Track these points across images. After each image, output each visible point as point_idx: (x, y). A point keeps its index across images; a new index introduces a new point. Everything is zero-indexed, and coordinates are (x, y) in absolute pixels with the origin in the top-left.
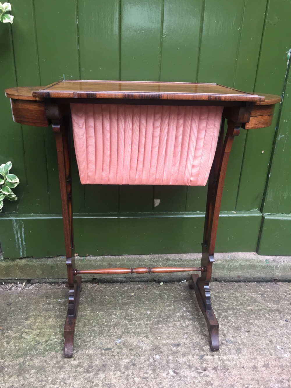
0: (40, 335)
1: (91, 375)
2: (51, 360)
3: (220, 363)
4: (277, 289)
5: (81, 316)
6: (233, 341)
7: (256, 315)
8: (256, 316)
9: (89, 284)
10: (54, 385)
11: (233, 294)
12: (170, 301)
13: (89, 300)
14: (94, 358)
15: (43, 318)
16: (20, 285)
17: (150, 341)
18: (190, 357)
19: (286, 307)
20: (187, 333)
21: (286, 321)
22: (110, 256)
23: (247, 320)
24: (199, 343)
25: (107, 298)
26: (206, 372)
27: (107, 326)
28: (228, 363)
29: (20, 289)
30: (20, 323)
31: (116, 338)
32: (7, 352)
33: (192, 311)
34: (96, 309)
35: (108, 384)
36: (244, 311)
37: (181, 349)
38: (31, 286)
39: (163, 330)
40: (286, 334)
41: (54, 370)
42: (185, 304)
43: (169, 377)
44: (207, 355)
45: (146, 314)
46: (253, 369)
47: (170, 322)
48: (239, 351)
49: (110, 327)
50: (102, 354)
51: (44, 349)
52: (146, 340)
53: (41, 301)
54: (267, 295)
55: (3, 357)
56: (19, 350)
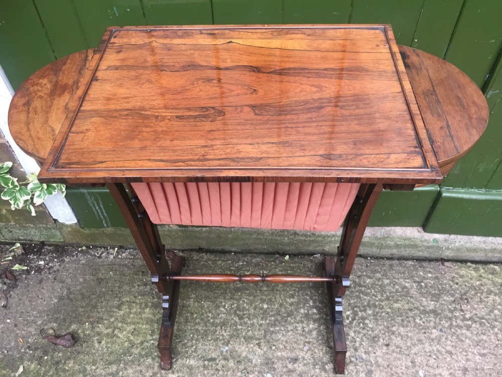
0: (135, 333)
2: (147, 371)
4: (442, 274)
5: (183, 307)
6: (365, 359)
7: (404, 317)
8: (403, 320)
9: (195, 253)
12: (294, 288)
14: (195, 373)
15: (138, 307)
16: (111, 251)
17: (262, 352)
19: (446, 307)
20: (309, 343)
21: (441, 330)
23: (390, 326)
24: (322, 358)
27: (213, 324)
29: (112, 257)
30: (112, 313)
31: (223, 344)
32: (98, 356)
33: (320, 307)
34: (201, 295)
36: (389, 310)
37: (299, 367)
38: (124, 252)
39: (280, 336)
40: (436, 352)
42: (313, 294)
45: (262, 308)
47: (290, 323)
48: (369, 374)
49: (216, 327)
50: (205, 367)
51: (140, 354)
52: (258, 349)
53: (137, 279)
54: (426, 285)
55: (94, 363)
56: (111, 353)
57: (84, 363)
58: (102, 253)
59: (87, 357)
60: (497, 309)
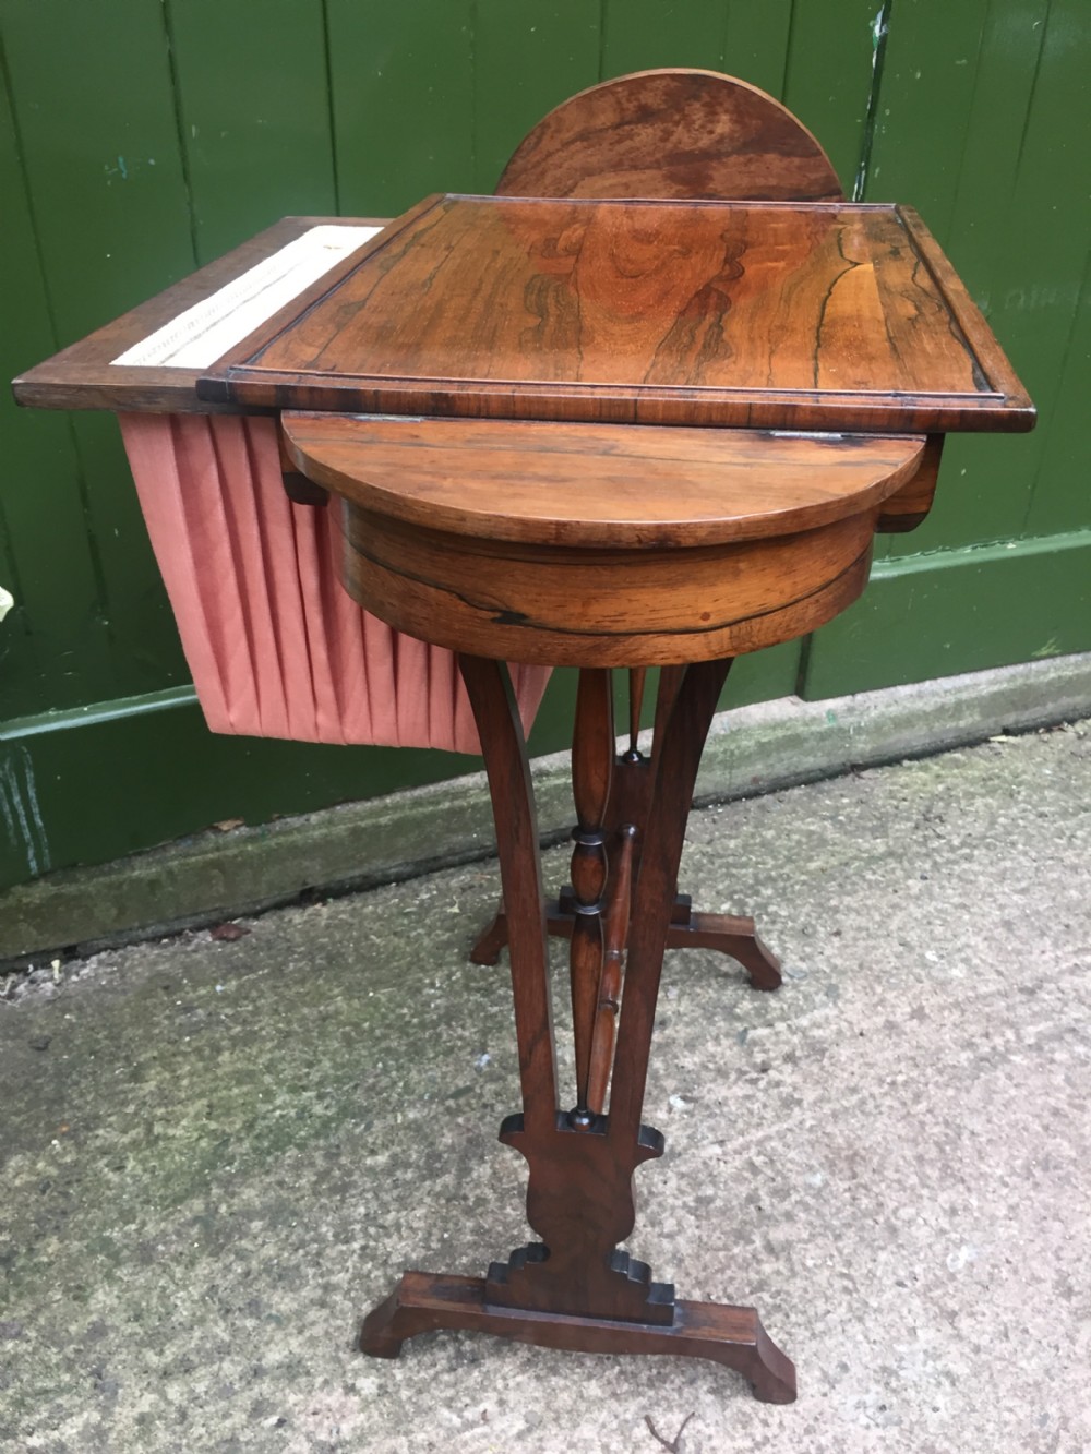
0: (215, 1113)
1: (448, 1179)
2: (299, 1177)
3: (796, 1039)
4: (866, 792)
6: (808, 971)
7: (840, 880)
8: (840, 885)
9: (293, 911)
10: (346, 1241)
11: (753, 836)
13: (319, 961)
14: (432, 1130)
15: (193, 1058)
16: (41, 973)
18: (711, 1047)
19: (907, 840)
21: (923, 878)
22: (351, 805)
23: (823, 901)
24: (719, 1000)
25: (378, 941)
26: (772, 1073)
27: (423, 1026)
28: (817, 1033)
29: (49, 985)
30: (122, 1096)
31: (472, 1053)
32: (131, 1199)
34: (360, 984)
35: (514, 1188)
36: (803, 877)
37: (677, 1031)
38: (84, 966)
40: (936, 914)
41: (324, 1200)
43: (677, 1117)
44: (755, 1028)
46: (887, 1032)
48: (832, 992)
49: (435, 1028)
50: (451, 1112)
51: (255, 1150)
53: (155, 1006)
54: (847, 816)
55: (127, 1216)
56: (168, 1178)
57: (95, 1228)
58: (15, 985)
59: (95, 1213)
60: (1000, 816)
